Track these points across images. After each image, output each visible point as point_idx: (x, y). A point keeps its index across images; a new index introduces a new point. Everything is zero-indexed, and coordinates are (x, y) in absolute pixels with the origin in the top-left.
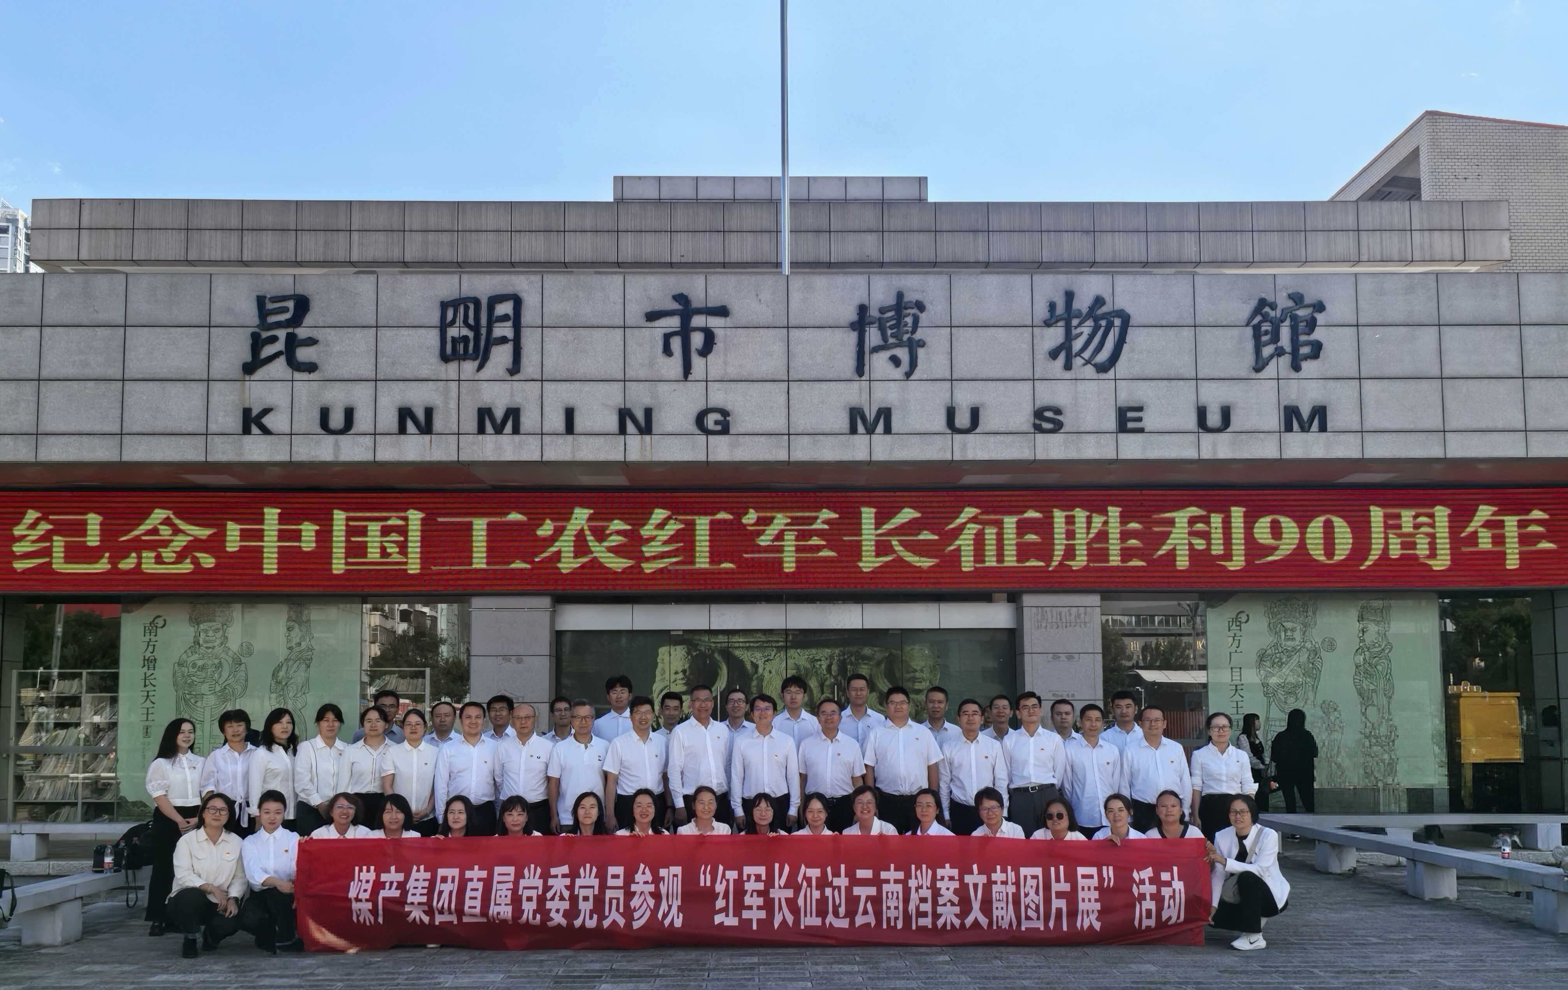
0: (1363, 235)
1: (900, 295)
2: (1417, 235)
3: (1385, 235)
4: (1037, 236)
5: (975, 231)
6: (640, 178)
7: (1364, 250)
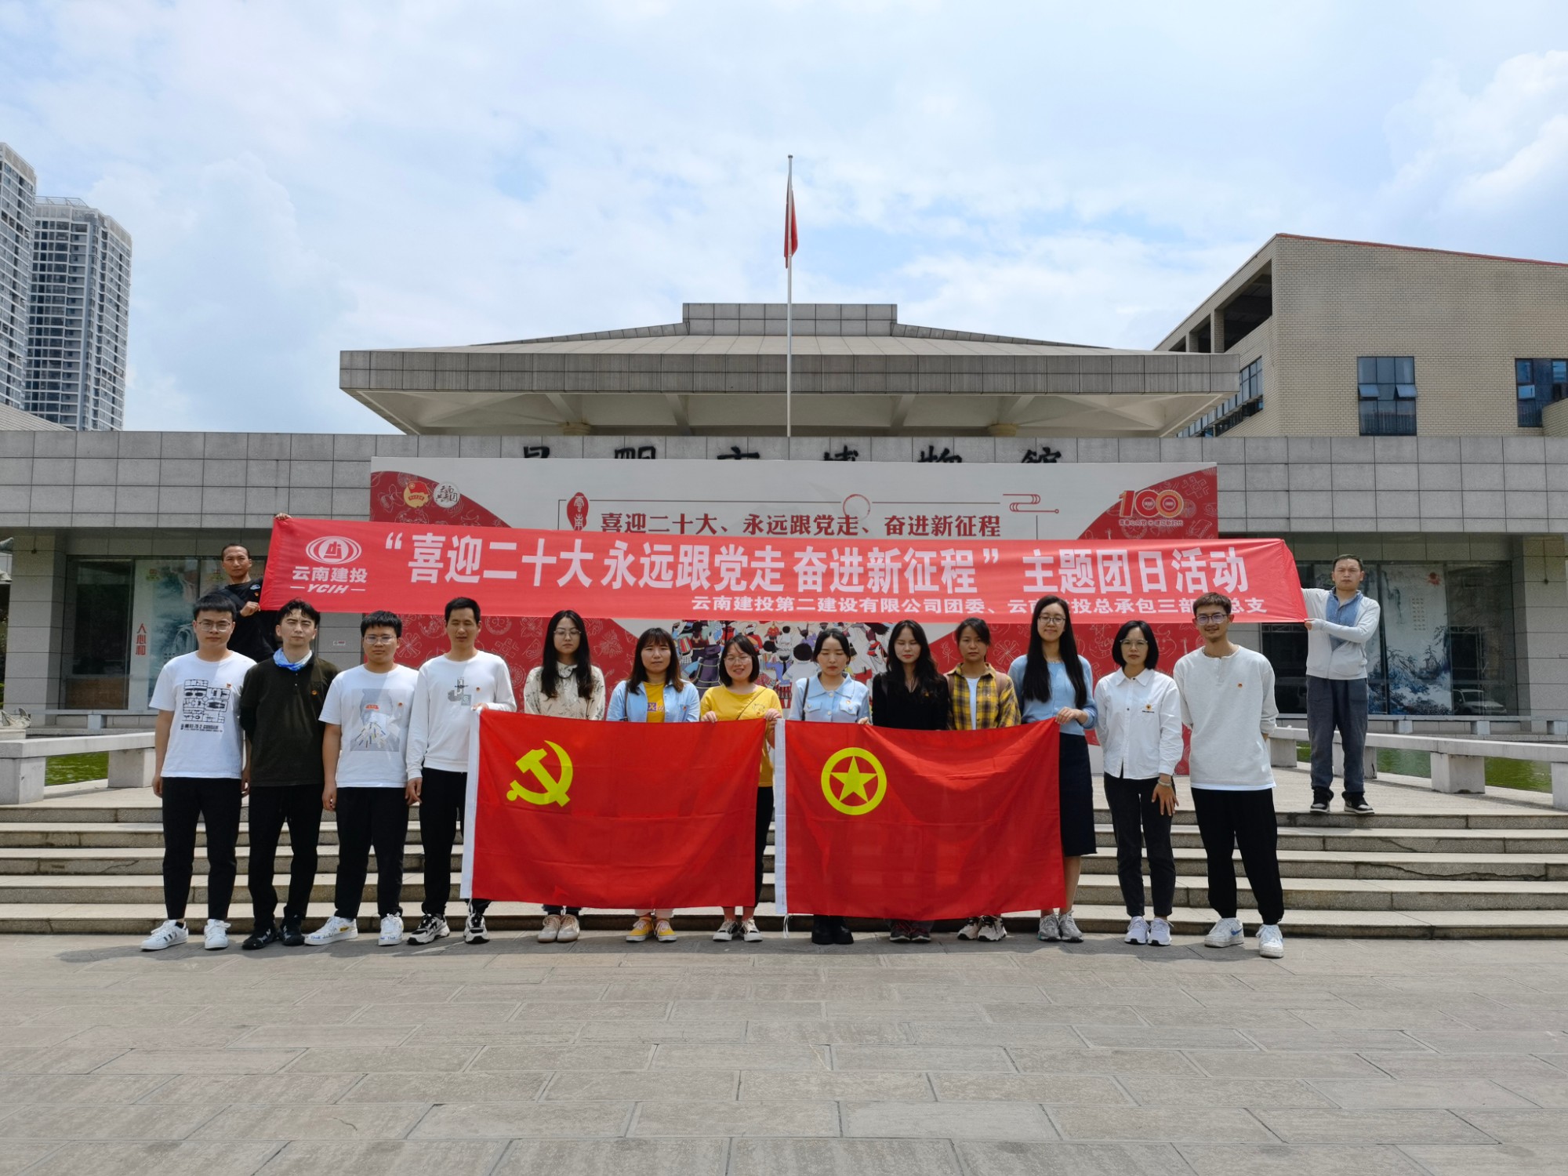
0: (1147, 377)
1: (846, 448)
2: (1181, 377)
3: (1161, 376)
4: (948, 376)
5: (910, 373)
6: (700, 304)
7: (1147, 386)
